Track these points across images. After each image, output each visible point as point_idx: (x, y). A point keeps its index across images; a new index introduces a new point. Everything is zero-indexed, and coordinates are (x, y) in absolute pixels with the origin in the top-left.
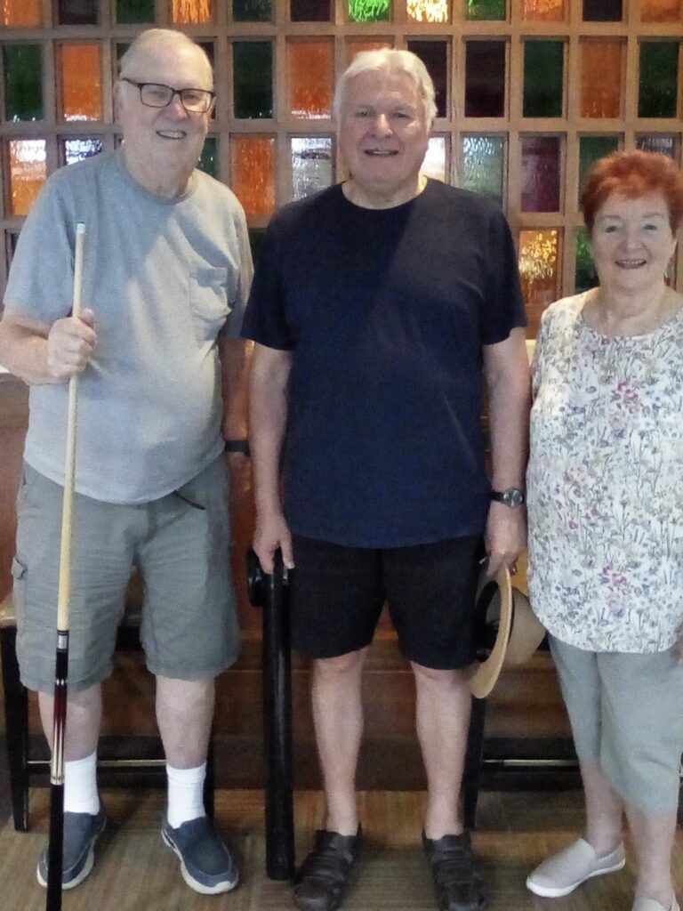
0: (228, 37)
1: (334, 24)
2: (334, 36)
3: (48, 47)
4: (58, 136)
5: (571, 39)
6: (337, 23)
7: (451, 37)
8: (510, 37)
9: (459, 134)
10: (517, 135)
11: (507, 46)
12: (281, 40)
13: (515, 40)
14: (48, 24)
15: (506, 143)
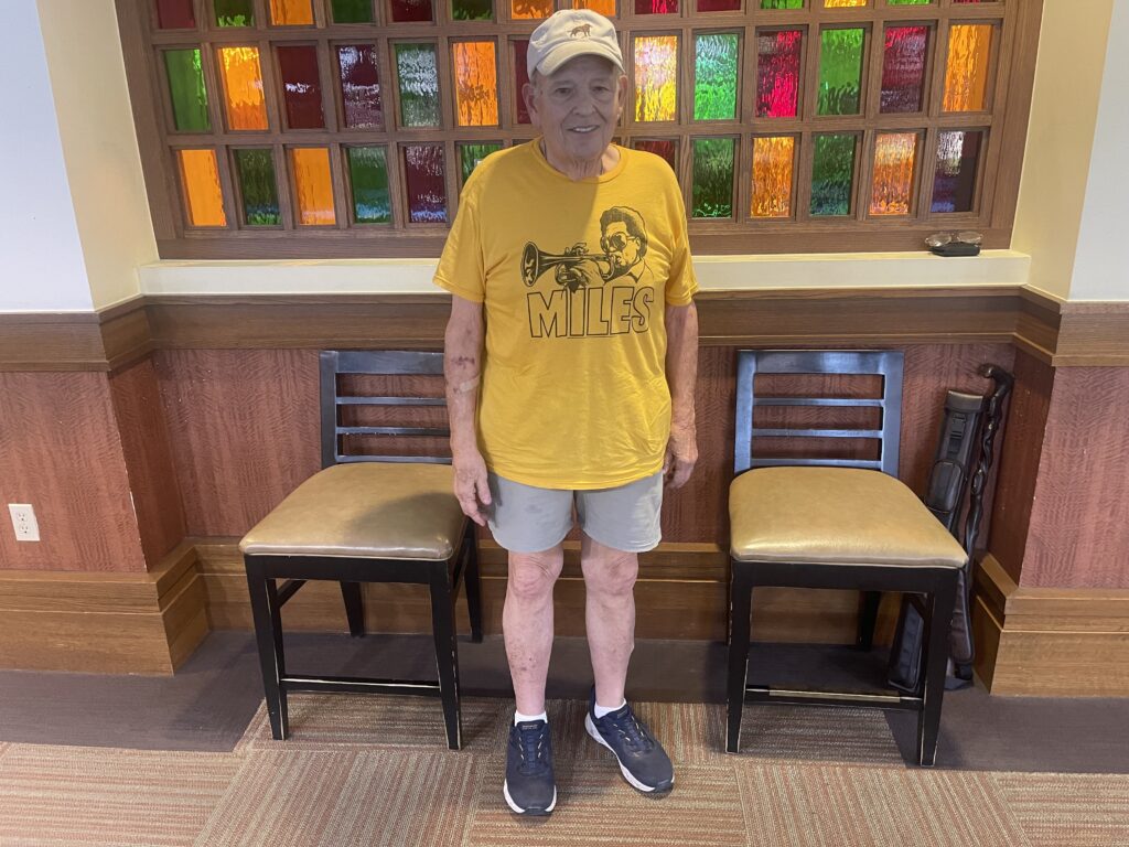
4: (270, 42)
9: (690, 30)
10: (754, 29)
15: (741, 40)
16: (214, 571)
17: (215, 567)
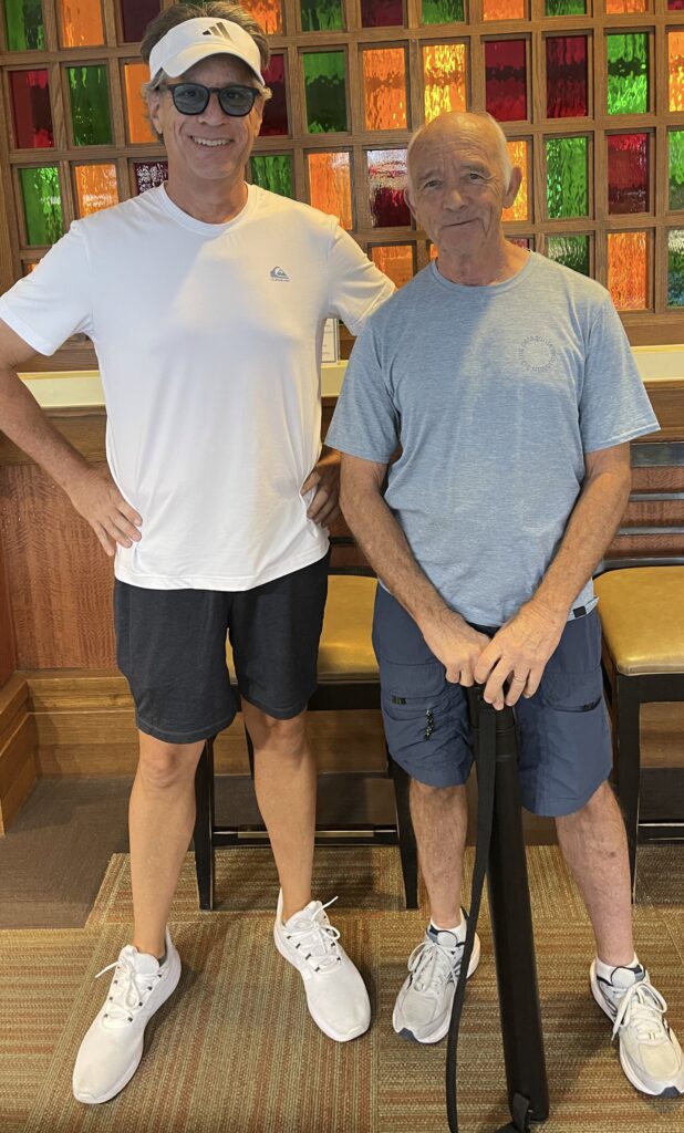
0: (299, 48)
1: (407, 27)
2: (408, 40)
3: (114, 66)
4: (128, 159)
5: (658, 27)
6: (410, 26)
7: (531, 33)
8: (593, 30)
9: (541, 136)
10: (603, 133)
11: (590, 39)
12: (353, 47)
13: (599, 32)
14: (112, 42)
15: (591, 144)
16: (46, 709)
17: (47, 705)
